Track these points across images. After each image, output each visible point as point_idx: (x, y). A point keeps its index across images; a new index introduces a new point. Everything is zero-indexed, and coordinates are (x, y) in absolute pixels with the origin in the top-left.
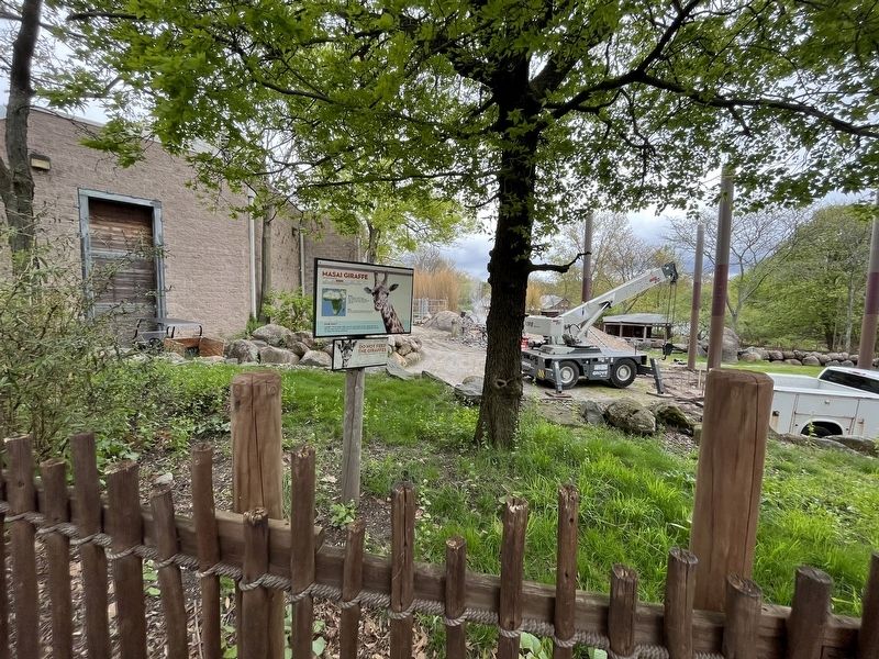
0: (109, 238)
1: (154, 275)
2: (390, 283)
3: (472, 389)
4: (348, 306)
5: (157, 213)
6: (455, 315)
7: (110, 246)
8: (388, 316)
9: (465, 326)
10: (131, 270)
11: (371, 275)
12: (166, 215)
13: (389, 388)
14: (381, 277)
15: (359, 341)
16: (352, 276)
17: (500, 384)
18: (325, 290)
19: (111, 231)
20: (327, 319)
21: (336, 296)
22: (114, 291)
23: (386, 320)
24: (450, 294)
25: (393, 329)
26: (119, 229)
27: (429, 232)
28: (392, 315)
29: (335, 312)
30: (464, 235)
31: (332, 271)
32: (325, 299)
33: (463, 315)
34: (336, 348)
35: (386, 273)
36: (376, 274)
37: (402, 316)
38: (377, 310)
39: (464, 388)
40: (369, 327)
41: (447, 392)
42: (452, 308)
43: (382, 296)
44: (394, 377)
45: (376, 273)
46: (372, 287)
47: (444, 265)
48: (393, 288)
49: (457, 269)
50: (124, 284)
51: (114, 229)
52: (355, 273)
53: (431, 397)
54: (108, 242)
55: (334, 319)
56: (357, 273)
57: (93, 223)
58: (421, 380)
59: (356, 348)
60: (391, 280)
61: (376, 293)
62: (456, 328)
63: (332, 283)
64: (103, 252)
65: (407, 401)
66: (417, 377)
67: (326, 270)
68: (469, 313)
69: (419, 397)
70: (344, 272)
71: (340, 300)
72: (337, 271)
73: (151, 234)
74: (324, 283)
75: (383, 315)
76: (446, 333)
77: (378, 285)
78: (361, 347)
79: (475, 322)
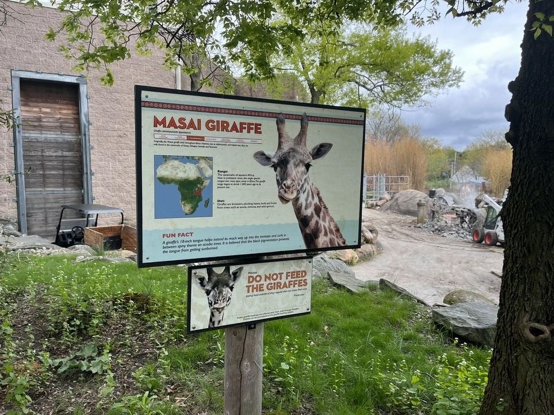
0: (39, 119)
1: (81, 157)
2: (312, 143)
3: (464, 316)
4: (217, 194)
5: (83, 89)
6: (421, 195)
7: (40, 128)
8: (309, 212)
9: (436, 208)
10: (59, 153)
11: (269, 125)
12: (91, 90)
13: (331, 305)
14: (292, 128)
15: (248, 269)
16: (224, 126)
17: (536, 332)
18: (161, 160)
19: (41, 112)
20: (168, 224)
21: (190, 172)
22: (44, 176)
23: (304, 221)
24: (414, 167)
25: (322, 241)
26: (48, 110)
27: (387, 89)
28: (318, 210)
29: (187, 208)
30: (434, 90)
31: (177, 115)
32: (162, 180)
33: (432, 194)
34: (195, 286)
35: (304, 120)
36: (280, 122)
37: (340, 211)
38: (283, 199)
39: (449, 312)
40: (266, 239)
41: (420, 318)
42: (416, 185)
43: (295, 171)
44: (339, 286)
45: (280, 119)
46: (271, 151)
47: (406, 132)
48: (320, 151)
49: (423, 138)
50: (54, 168)
51: (44, 110)
52: (231, 120)
53: (395, 324)
54: (37, 124)
55: (183, 224)
56: (238, 120)
57: (25, 105)
58: (379, 292)
59: (241, 283)
60: (317, 134)
61: (281, 165)
62: (423, 212)
63: (175, 144)
64: (34, 135)
65: (357, 329)
66: (372, 288)
67: (160, 114)
68: (441, 191)
69: (376, 323)
70: (205, 117)
71: (199, 181)
72: (189, 116)
73: (78, 113)
74: (157, 143)
75: (298, 211)
76: (410, 218)
77: (286, 148)
78: (251, 279)
79: (451, 204)
